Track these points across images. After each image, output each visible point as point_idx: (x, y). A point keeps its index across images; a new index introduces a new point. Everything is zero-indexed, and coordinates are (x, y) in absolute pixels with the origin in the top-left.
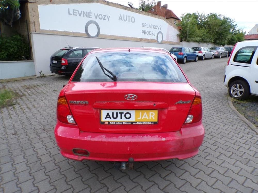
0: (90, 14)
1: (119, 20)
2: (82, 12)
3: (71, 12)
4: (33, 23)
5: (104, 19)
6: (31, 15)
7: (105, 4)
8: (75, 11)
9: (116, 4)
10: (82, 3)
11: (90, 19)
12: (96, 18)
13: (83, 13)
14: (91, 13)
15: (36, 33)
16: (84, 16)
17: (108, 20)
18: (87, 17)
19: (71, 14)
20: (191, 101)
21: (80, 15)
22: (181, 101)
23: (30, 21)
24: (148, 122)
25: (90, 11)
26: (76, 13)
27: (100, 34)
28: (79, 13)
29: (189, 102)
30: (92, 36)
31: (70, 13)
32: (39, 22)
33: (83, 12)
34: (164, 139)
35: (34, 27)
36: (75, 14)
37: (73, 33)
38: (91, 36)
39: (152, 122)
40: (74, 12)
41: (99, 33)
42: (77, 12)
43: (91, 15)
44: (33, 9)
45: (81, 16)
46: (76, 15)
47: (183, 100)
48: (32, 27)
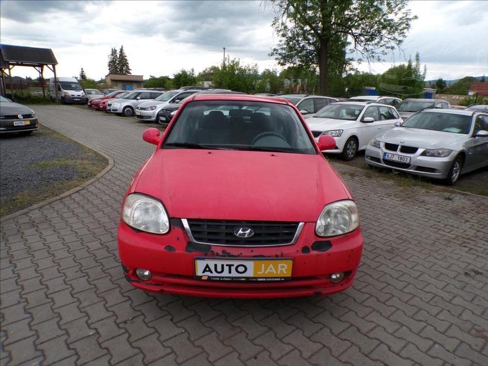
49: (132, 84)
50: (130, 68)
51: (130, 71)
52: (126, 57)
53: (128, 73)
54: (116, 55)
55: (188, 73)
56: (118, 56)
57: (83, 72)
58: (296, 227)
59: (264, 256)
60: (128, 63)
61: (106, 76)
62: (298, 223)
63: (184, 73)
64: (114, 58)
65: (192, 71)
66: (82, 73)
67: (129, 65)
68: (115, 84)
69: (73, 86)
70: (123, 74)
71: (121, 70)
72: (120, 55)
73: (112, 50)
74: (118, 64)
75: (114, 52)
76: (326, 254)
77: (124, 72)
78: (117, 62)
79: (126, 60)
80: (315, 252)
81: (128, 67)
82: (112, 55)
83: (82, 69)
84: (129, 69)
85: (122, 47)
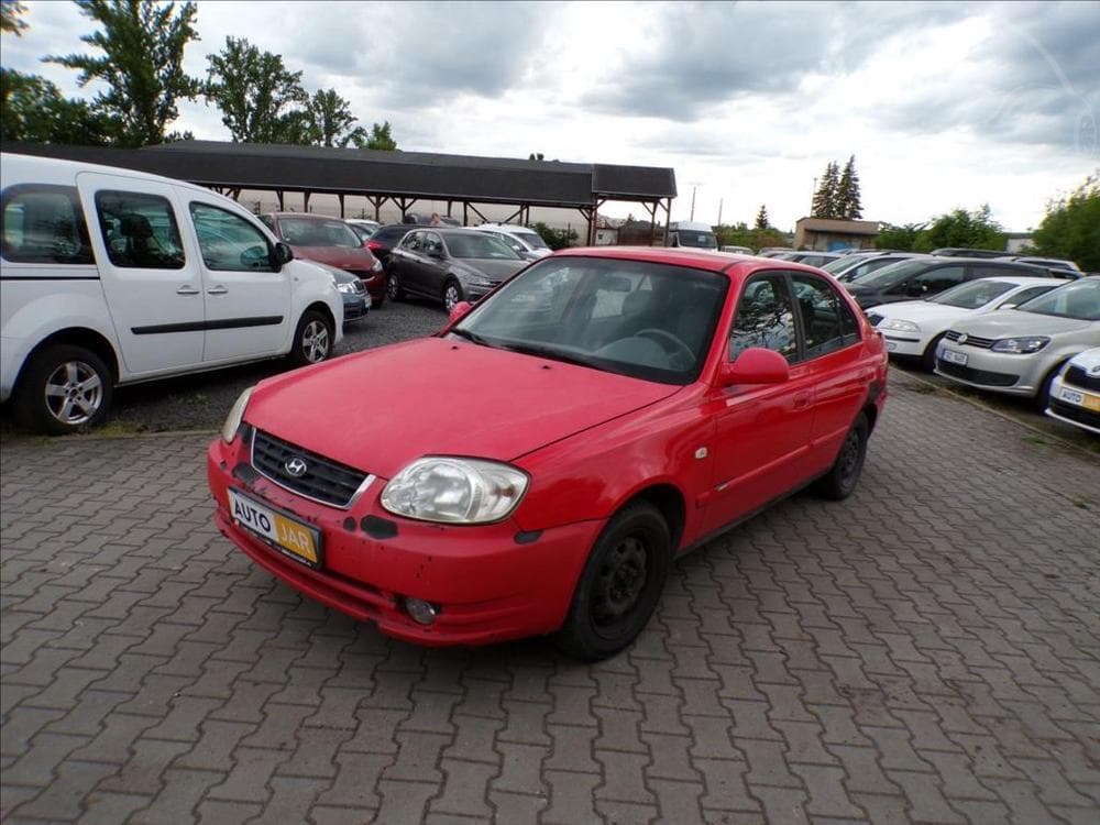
49: (850, 241)
50: (861, 205)
51: (861, 212)
52: (856, 180)
53: (856, 216)
54: (836, 178)
55: (972, 218)
56: (840, 179)
57: (763, 212)
58: (360, 481)
59: (294, 513)
60: (858, 195)
61: (798, 222)
62: (366, 474)
63: (962, 215)
64: (829, 184)
65: (982, 211)
66: (761, 216)
67: (861, 199)
68: (812, 238)
69: (702, 239)
70: (844, 218)
71: (841, 209)
72: (845, 177)
73: (829, 166)
74: (839, 195)
75: (832, 171)
76: (378, 545)
77: (847, 213)
78: (835, 192)
79: (856, 187)
80: (361, 534)
81: (857, 202)
82: (827, 177)
83: (763, 207)
84: (859, 208)
85: (852, 160)
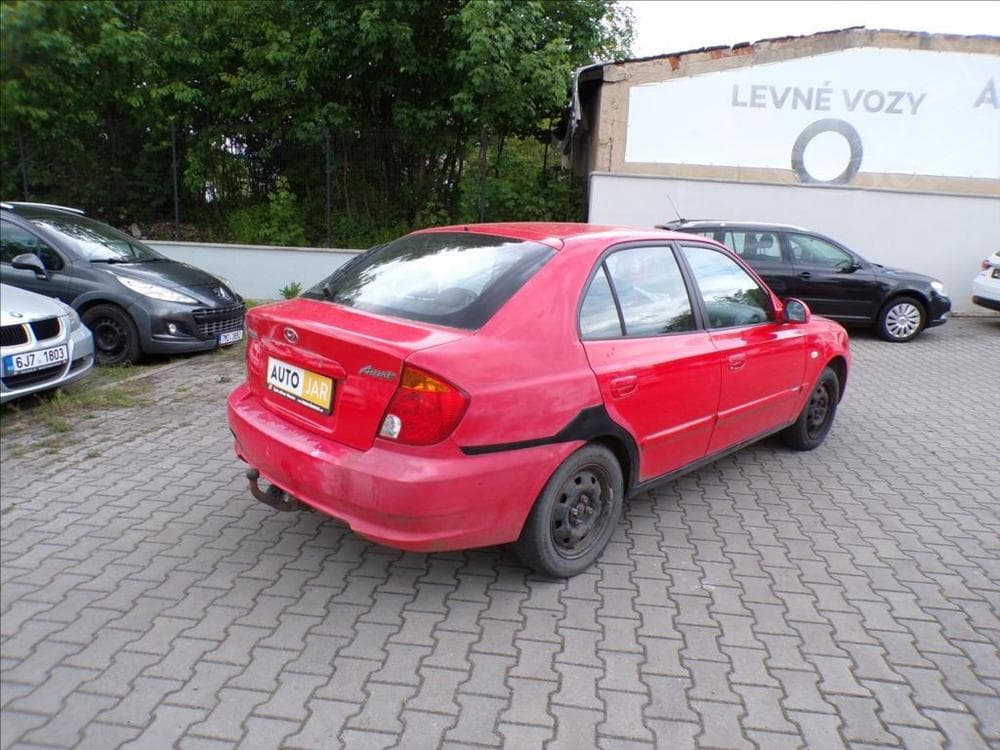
0: (824, 95)
1: (977, 104)
2: (788, 90)
3: (745, 96)
4: (606, 144)
5: (890, 110)
6: (605, 121)
7: (906, 47)
8: (758, 92)
9: (969, 37)
10: (796, 56)
11: (820, 115)
12: (851, 106)
13: (791, 96)
14: (828, 91)
15: (611, 173)
16: (795, 106)
17: (914, 112)
18: (809, 108)
19: (744, 104)
20: (394, 374)
21: (779, 104)
22: (369, 367)
23: (600, 137)
24: (313, 404)
25: (827, 83)
26: (763, 97)
27: (860, 170)
28: (774, 96)
29: (388, 375)
30: (820, 182)
31: (739, 100)
32: (624, 141)
33: (792, 91)
34: (316, 453)
35: (607, 156)
36: (757, 101)
37: (740, 170)
38: (815, 181)
39: (321, 408)
40: (754, 96)
41: (858, 168)
42: (768, 94)
43: (828, 100)
44: (613, 103)
45: (784, 106)
46: (763, 106)
47: (377, 366)
48: (601, 155)
